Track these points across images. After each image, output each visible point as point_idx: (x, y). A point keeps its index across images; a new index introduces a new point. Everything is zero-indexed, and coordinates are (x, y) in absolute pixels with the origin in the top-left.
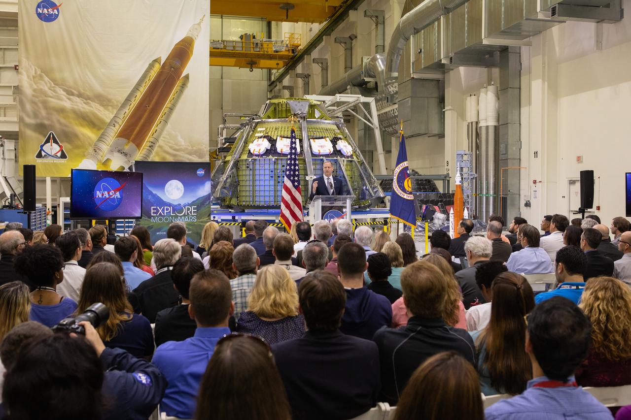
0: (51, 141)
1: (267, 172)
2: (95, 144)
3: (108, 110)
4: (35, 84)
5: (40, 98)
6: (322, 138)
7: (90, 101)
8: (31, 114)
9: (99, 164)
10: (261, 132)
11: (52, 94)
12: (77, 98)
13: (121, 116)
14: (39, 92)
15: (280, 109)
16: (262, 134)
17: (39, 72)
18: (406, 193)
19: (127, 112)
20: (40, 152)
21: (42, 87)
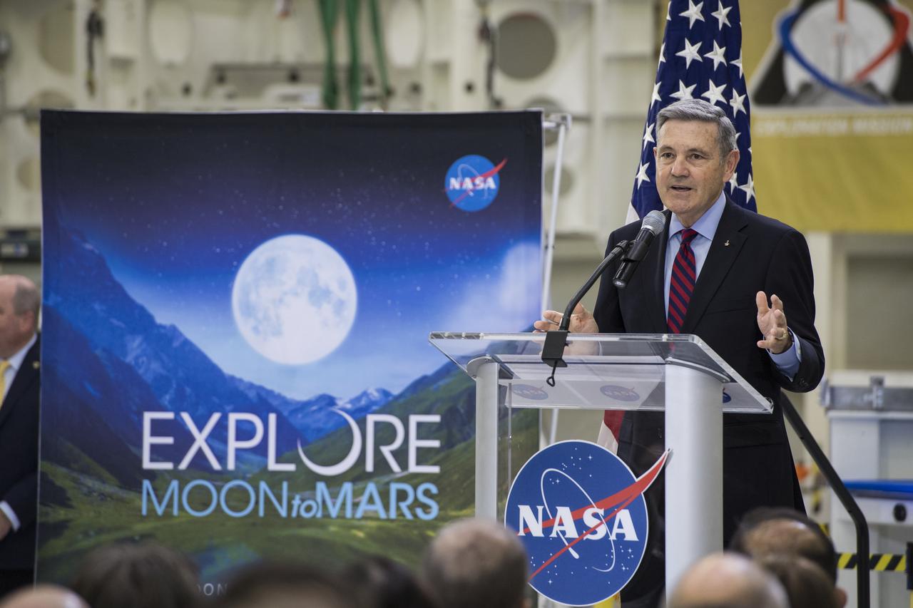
20: (776, 71)
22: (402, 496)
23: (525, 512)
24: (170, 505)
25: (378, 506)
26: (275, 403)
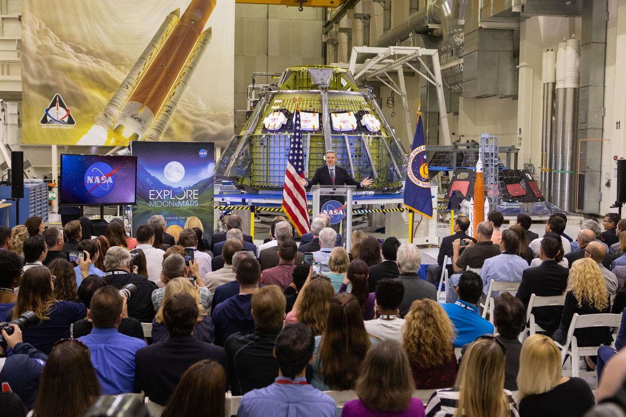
0: (58, 104)
1: (282, 150)
2: (106, 108)
3: (119, 69)
4: (40, 40)
5: (45, 56)
6: (345, 112)
7: (100, 60)
8: (35, 73)
9: (110, 130)
10: (277, 104)
11: (58, 51)
12: (86, 56)
13: (135, 77)
14: (44, 49)
15: (301, 78)
16: (278, 107)
17: (44, 26)
18: (421, 180)
19: (142, 72)
20: (45, 118)
21: (47, 43)
22: (192, 202)
24: (154, 205)
25: (189, 204)
26: (171, 188)
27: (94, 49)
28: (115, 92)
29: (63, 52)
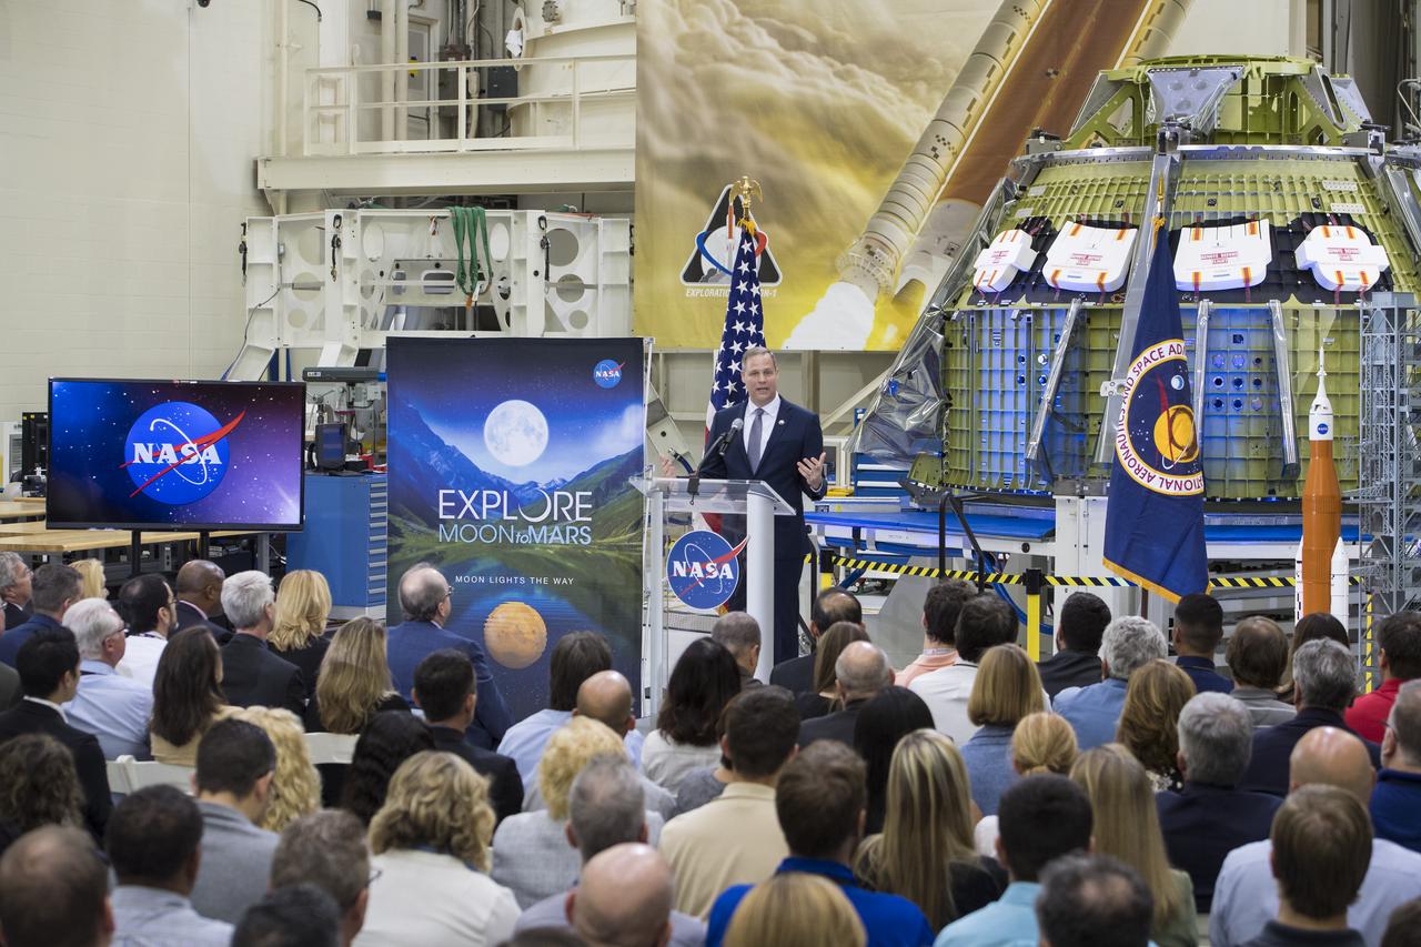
0: (730, 216)
1: (1010, 363)
2: (870, 225)
3: (910, 92)
4: (685, 16)
5: (700, 68)
6: (1241, 220)
7: (854, 67)
8: (672, 126)
9: (883, 299)
10: (1033, 201)
12: (814, 59)
13: (959, 116)
14: (695, 44)
16: (1029, 213)
19: (980, 98)
20: (696, 263)
21: (704, 27)
22: (573, 532)
23: (677, 564)
24: (453, 537)
25: (560, 538)
26: (506, 485)
27: (836, 33)
28: (900, 171)
29: (748, 50)
